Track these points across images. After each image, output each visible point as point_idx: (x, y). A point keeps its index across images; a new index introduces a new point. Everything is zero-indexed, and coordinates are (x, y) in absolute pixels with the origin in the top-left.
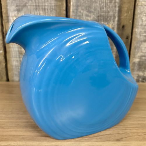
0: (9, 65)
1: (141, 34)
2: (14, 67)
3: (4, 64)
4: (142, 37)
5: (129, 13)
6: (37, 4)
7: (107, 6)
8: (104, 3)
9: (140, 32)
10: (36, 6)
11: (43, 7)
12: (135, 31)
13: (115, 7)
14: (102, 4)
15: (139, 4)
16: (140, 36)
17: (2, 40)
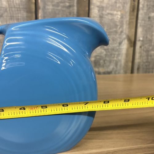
6: (12, 15)
10: (11, 16)
11: (17, 18)
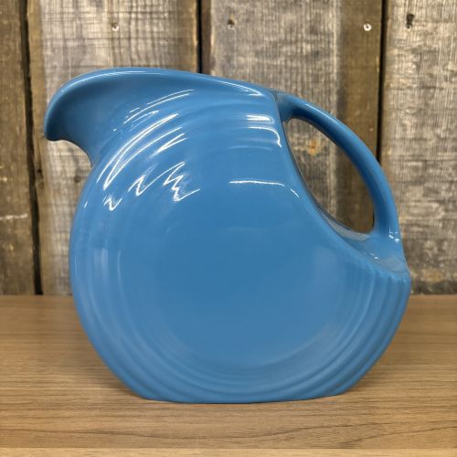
0: (43, 254)
1: (405, 164)
2: (57, 259)
3: (31, 251)
4: (405, 171)
5: (368, 108)
7: (305, 91)
8: (299, 84)
9: (401, 159)
12: (387, 156)
13: (329, 92)
14: (294, 87)
15: (392, 85)
16: (402, 168)
17: (28, 183)
